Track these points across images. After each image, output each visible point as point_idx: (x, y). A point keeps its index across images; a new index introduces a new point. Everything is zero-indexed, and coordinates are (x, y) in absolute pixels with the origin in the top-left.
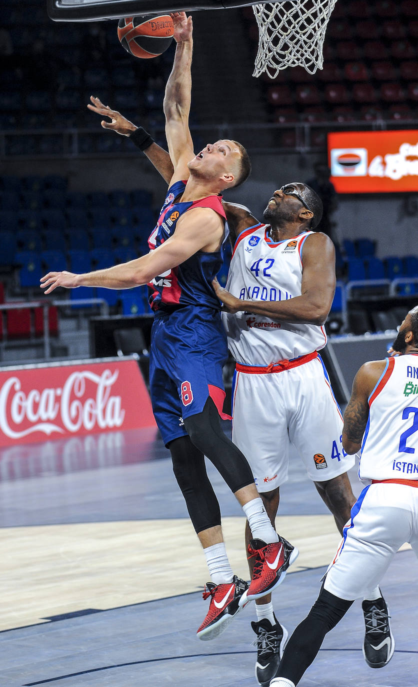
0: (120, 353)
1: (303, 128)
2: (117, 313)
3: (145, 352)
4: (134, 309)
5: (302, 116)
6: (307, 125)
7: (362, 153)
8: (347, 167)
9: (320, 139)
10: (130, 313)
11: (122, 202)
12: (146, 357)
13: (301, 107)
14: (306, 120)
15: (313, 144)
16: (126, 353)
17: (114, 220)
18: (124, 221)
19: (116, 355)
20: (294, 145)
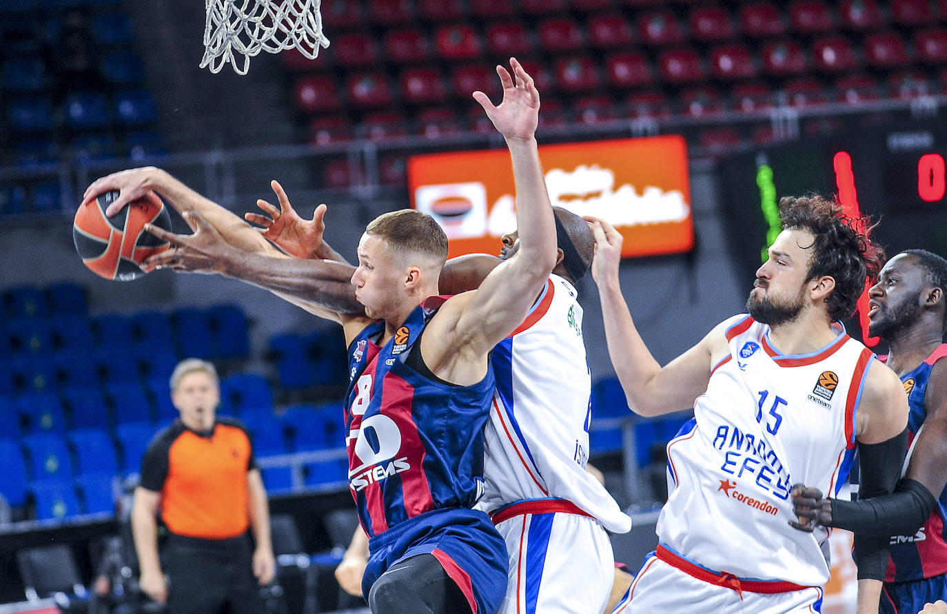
0: (31, 594)
1: (362, 154)
2: (26, 517)
3: (80, 590)
4: (59, 509)
5: (361, 129)
6: (369, 148)
7: (474, 192)
8: (448, 219)
9: (395, 170)
10: (50, 515)
11: (30, 307)
12: (81, 599)
13: (358, 114)
14: (368, 136)
15: (383, 180)
16: (42, 594)
17: (16, 343)
18: (35, 343)
19: (23, 598)
20: (347, 184)
